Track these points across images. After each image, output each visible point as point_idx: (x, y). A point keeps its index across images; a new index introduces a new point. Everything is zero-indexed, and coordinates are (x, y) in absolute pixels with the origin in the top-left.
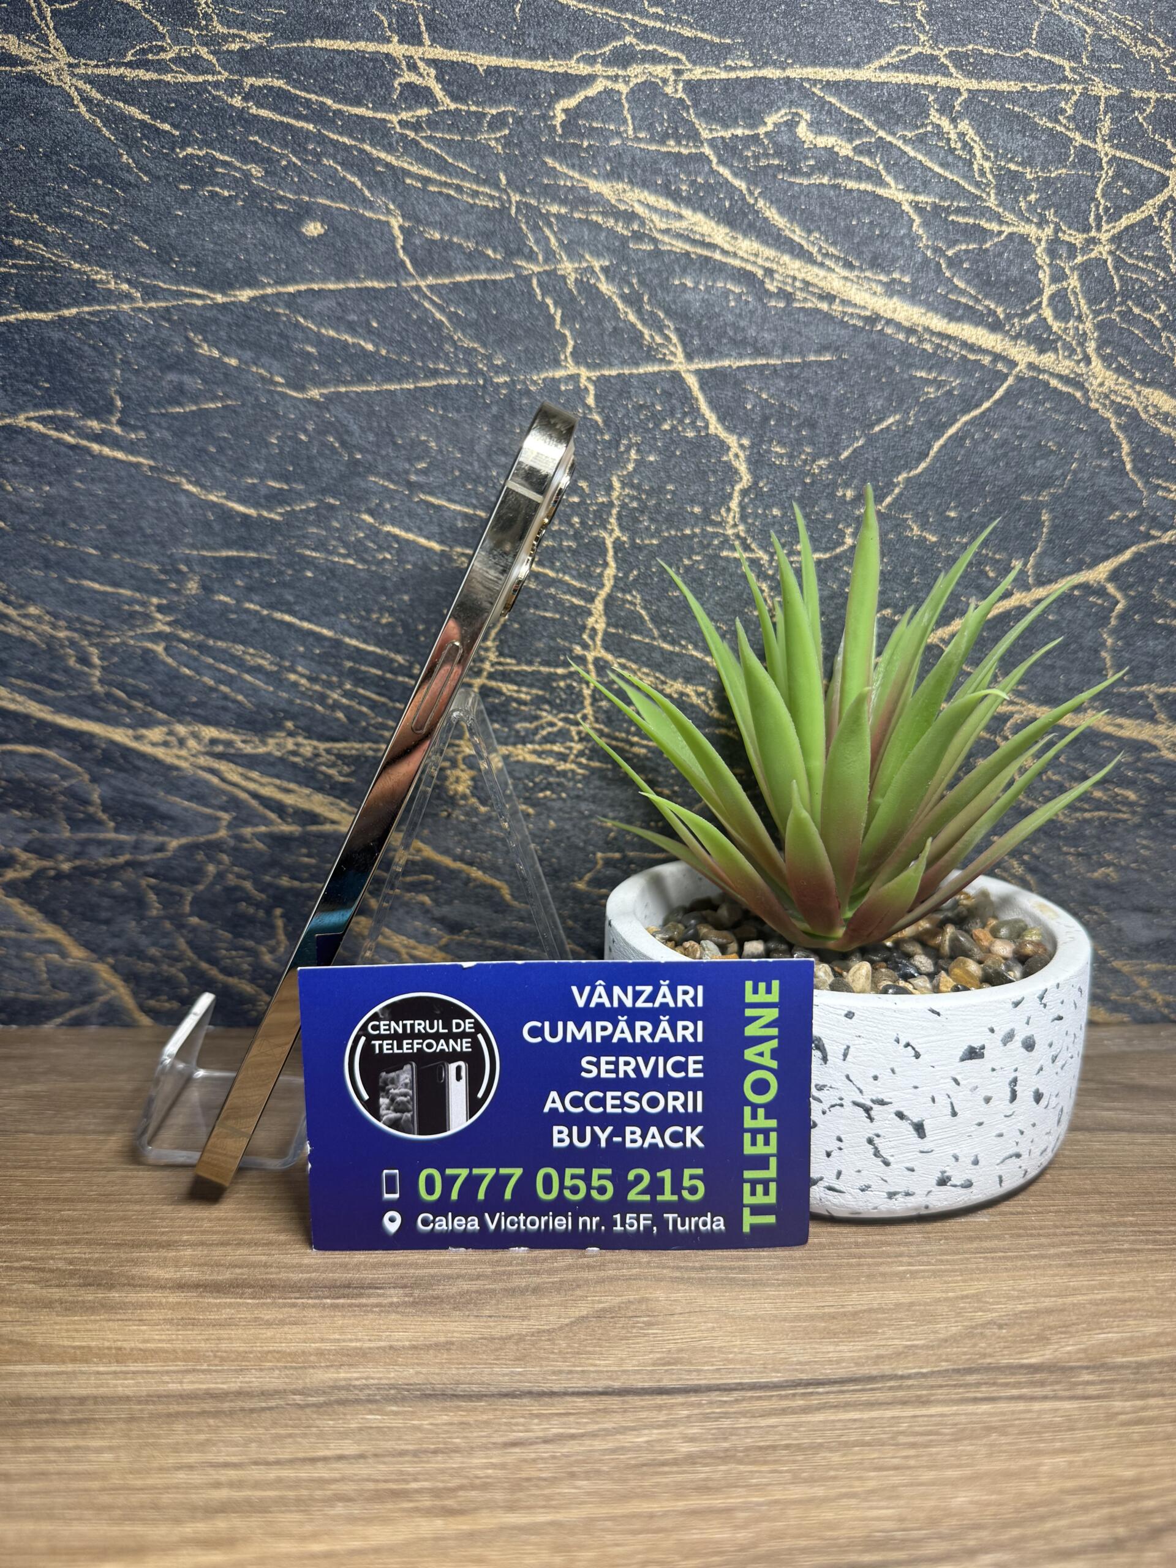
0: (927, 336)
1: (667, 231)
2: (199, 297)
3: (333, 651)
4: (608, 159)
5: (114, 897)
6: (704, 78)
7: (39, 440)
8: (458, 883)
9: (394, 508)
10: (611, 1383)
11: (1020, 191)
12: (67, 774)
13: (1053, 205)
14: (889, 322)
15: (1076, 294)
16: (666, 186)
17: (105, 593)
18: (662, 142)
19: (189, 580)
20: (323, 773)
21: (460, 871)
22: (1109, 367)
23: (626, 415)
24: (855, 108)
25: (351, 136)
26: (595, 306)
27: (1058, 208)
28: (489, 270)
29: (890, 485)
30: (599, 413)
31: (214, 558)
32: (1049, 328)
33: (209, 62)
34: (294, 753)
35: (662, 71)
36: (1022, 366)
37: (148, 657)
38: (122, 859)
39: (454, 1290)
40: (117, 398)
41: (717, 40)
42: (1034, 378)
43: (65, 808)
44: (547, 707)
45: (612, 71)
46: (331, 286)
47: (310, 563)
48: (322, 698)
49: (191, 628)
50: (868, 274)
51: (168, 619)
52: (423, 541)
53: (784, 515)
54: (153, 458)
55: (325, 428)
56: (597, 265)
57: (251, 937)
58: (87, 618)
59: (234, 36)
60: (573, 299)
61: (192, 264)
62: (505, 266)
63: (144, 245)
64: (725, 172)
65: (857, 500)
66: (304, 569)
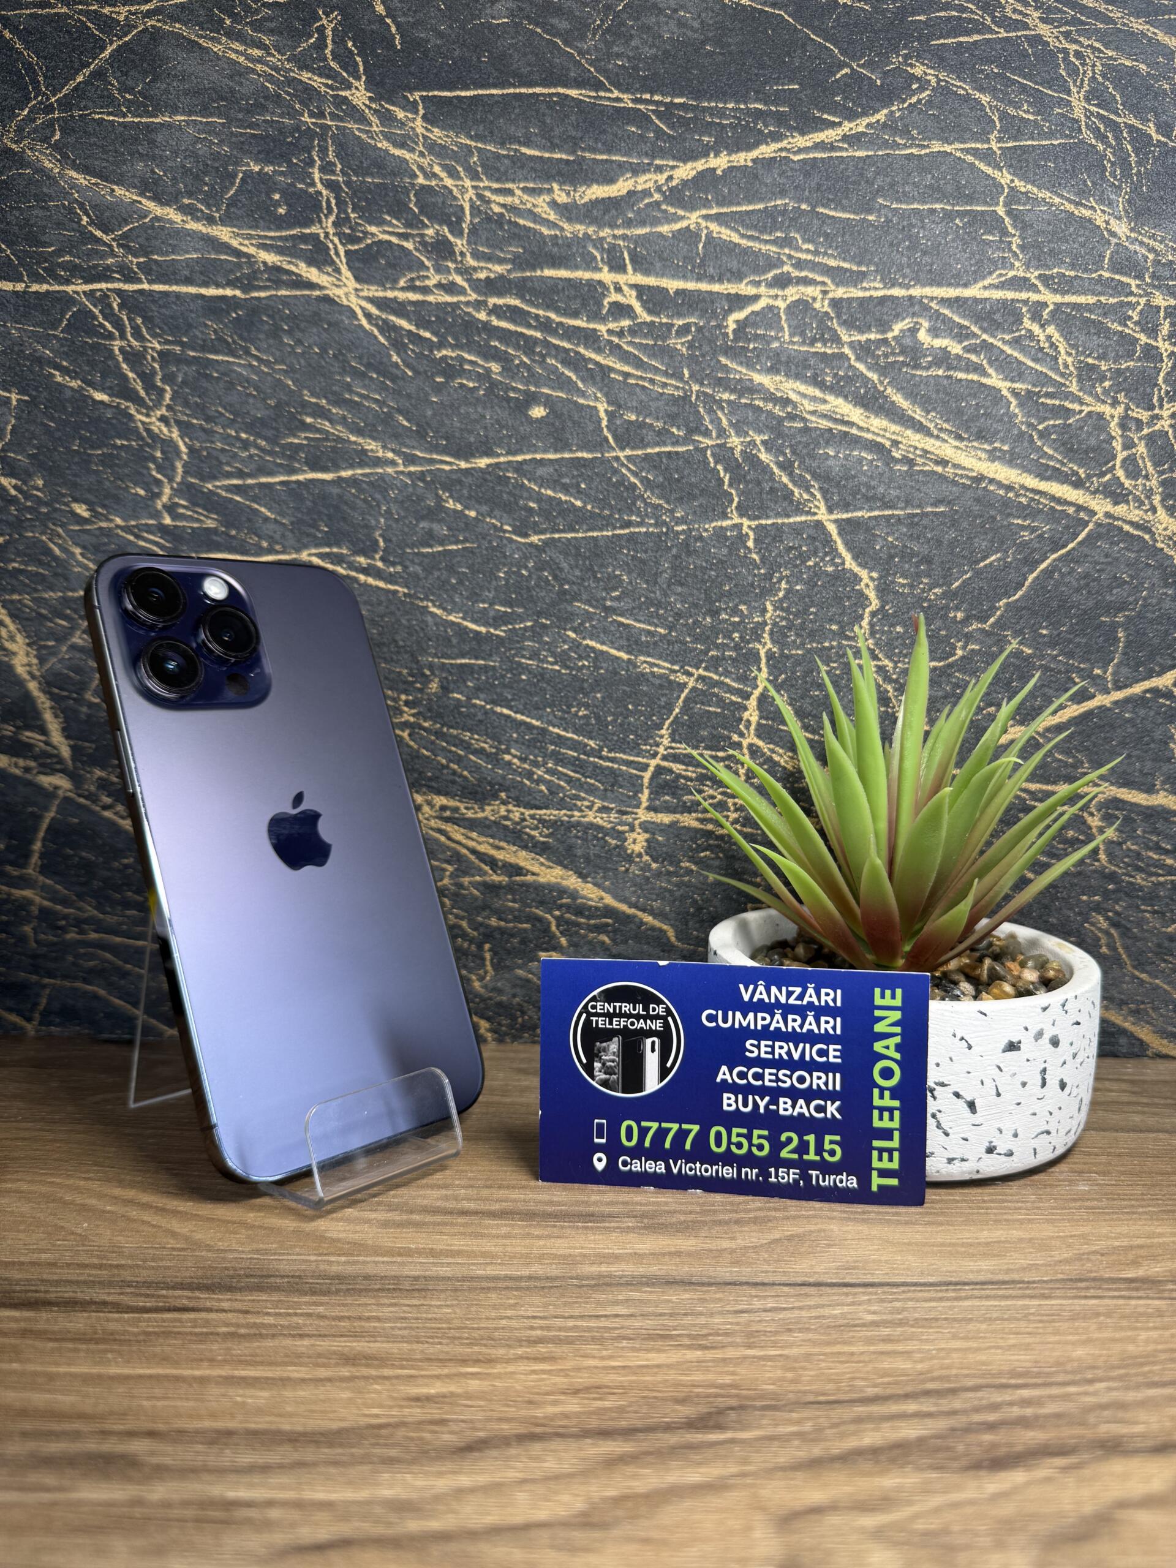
0: (1022, 492)
1: (813, 413)
2: (447, 463)
3: (540, 737)
4: (768, 358)
6: (845, 296)
8: (632, 926)
9: (593, 626)
10: (807, 1279)
11: (1096, 379)
13: (1123, 390)
14: (992, 481)
15: (1143, 458)
16: (815, 377)
18: (812, 343)
19: (431, 681)
20: (527, 834)
21: (635, 916)
22: (1172, 515)
23: (779, 555)
24: (964, 317)
25: (569, 340)
26: (755, 470)
27: (1128, 392)
28: (673, 444)
29: (993, 609)
30: (757, 553)
31: (451, 664)
32: (1122, 485)
33: (463, 287)
34: (506, 818)
35: (811, 291)
36: (1100, 515)
40: (381, 540)
41: (855, 268)
42: (1110, 524)
44: (710, 784)
45: (773, 292)
46: (551, 456)
47: (526, 669)
48: (529, 775)
49: (431, 718)
50: (975, 444)
51: (413, 711)
52: (613, 651)
53: (906, 632)
54: (407, 587)
55: (541, 566)
56: (758, 439)
59: (482, 268)
60: (739, 466)
61: (442, 437)
62: (686, 440)
63: (405, 423)
64: (861, 367)
65: (966, 621)
66: (521, 674)
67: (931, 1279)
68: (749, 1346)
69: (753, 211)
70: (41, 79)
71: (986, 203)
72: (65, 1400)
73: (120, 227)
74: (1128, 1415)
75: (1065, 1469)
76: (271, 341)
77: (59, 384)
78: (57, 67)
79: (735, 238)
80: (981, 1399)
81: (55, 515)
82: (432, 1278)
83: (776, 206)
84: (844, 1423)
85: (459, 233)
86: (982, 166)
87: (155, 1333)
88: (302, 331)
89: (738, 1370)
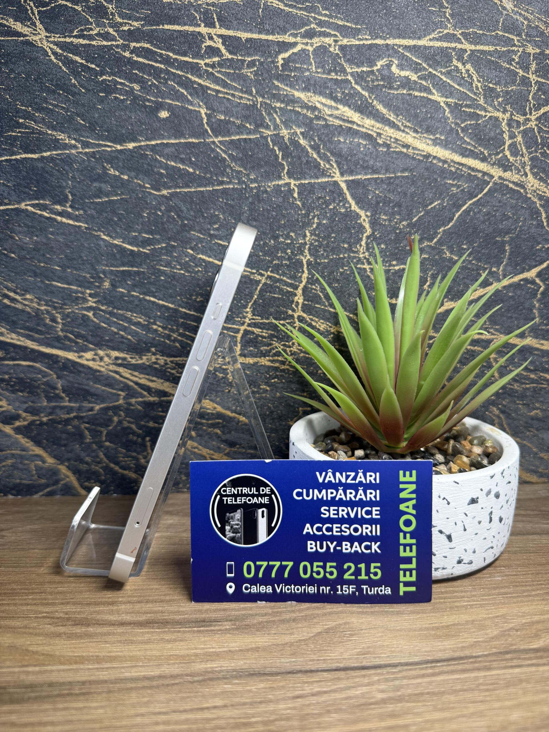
0: (452, 164)
1: (331, 115)
2: (109, 146)
3: (174, 314)
4: (303, 82)
5: (68, 433)
6: (348, 44)
7: (32, 215)
8: (234, 423)
9: (203, 246)
10: (338, 665)
11: (494, 96)
12: (45, 375)
13: (509, 103)
14: (435, 157)
15: (520, 144)
17: (64, 288)
18: (329, 73)
19: (105, 281)
20: (169, 372)
21: (235, 418)
22: (536, 178)
23: (313, 202)
24: (418, 58)
25: (182, 71)
26: (297, 150)
27: (512, 104)
28: (247, 134)
29: (436, 233)
30: (300, 201)
31: (117, 271)
32: (509, 160)
33: (114, 35)
34: (155, 363)
35: (328, 40)
36: (496, 178)
37: (85, 318)
38: (72, 415)
39: (255, 621)
40: (70, 195)
41: (354, 26)
42: (501, 183)
43: (44, 391)
44: (275, 339)
45: (305, 41)
46: (173, 141)
47: (164, 273)
48: (169, 337)
49: (106, 304)
50: (425, 135)
51: (94, 300)
52: (217, 262)
53: (387, 248)
54: (87, 223)
55: (169, 209)
56: (298, 131)
57: (135, 451)
58: (55, 300)
59: (126, 23)
60: (287, 147)
61: (106, 131)
62: (255, 131)
63: (82, 122)
64: (358, 88)
65: (421, 241)
66: (160, 276)
79: (282, 6)
85: (110, 1)
88: (14, 64)
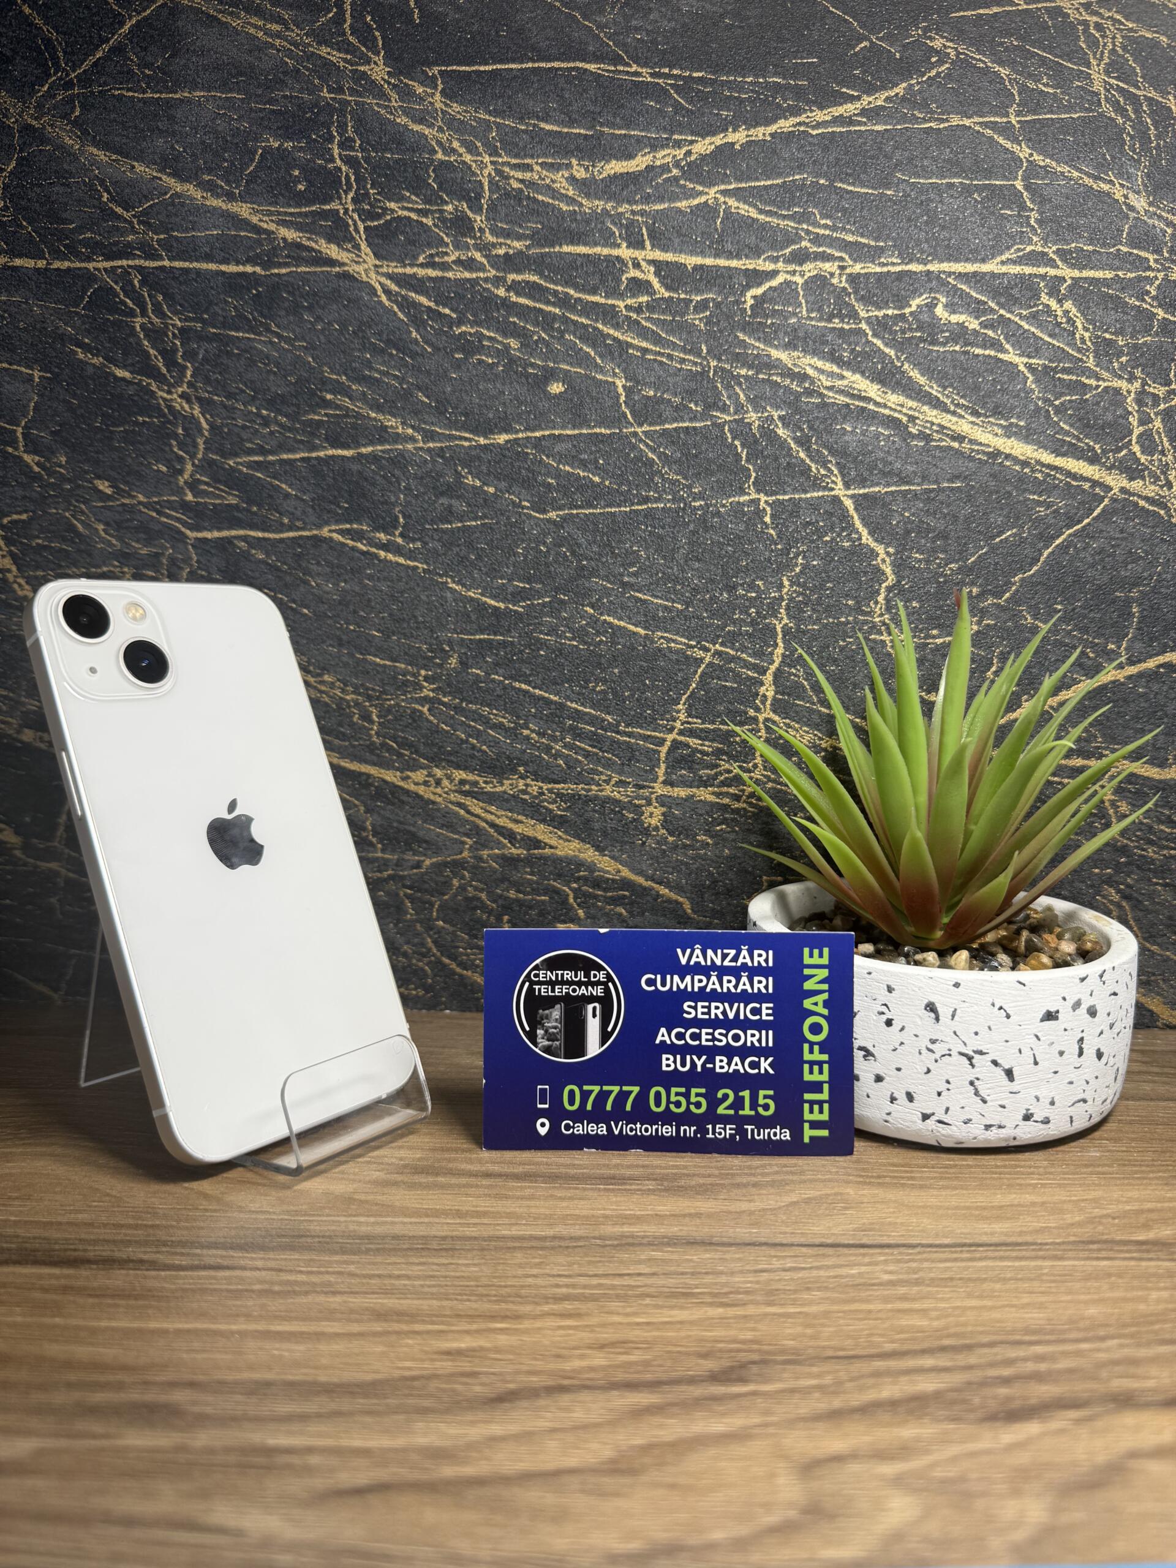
0: (1038, 467)
1: (830, 388)
2: (466, 439)
3: (558, 712)
4: (786, 333)
6: (863, 272)
7: (338, 548)
8: (649, 899)
9: (610, 602)
10: (824, 1240)
11: (1113, 354)
13: (1140, 365)
14: (1008, 456)
15: (1159, 433)
16: (832, 353)
17: (385, 666)
18: (829, 320)
19: (451, 656)
20: (545, 808)
21: (651, 889)
23: (796, 530)
24: (981, 292)
25: (588, 317)
26: (772, 446)
27: (1144, 367)
28: (691, 420)
29: (1009, 584)
30: (774, 529)
31: (470, 640)
32: (1138, 460)
33: (482, 263)
34: (525, 792)
35: (828, 266)
36: (1116, 490)
37: (416, 716)
38: (384, 875)
40: (401, 516)
41: (873, 243)
42: (1125, 499)
44: (725, 757)
45: (791, 268)
46: (569, 432)
47: (544, 644)
48: (548, 749)
49: (450, 694)
50: (991, 420)
51: (432, 686)
52: (631, 627)
53: (922, 607)
54: (426, 562)
55: (559, 542)
56: (776, 415)
58: (369, 685)
59: (501, 244)
60: (756, 441)
61: (461, 414)
62: (704, 416)
63: (425, 399)
64: (878, 343)
65: (982, 595)
66: (539, 650)
67: (947, 1241)
68: (770, 1304)
69: (771, 186)
70: (61, 54)
71: (1005, 178)
72: (108, 1353)
73: (140, 204)
74: (1140, 1371)
75: (1078, 1421)
76: (291, 318)
77: (81, 361)
78: (77, 42)
79: (753, 213)
80: (996, 1354)
81: (80, 492)
82: (459, 1238)
83: (794, 181)
84: (862, 1376)
85: (478, 210)
86: (1001, 140)
87: (193, 1290)
88: (323, 308)
89: (759, 1326)
